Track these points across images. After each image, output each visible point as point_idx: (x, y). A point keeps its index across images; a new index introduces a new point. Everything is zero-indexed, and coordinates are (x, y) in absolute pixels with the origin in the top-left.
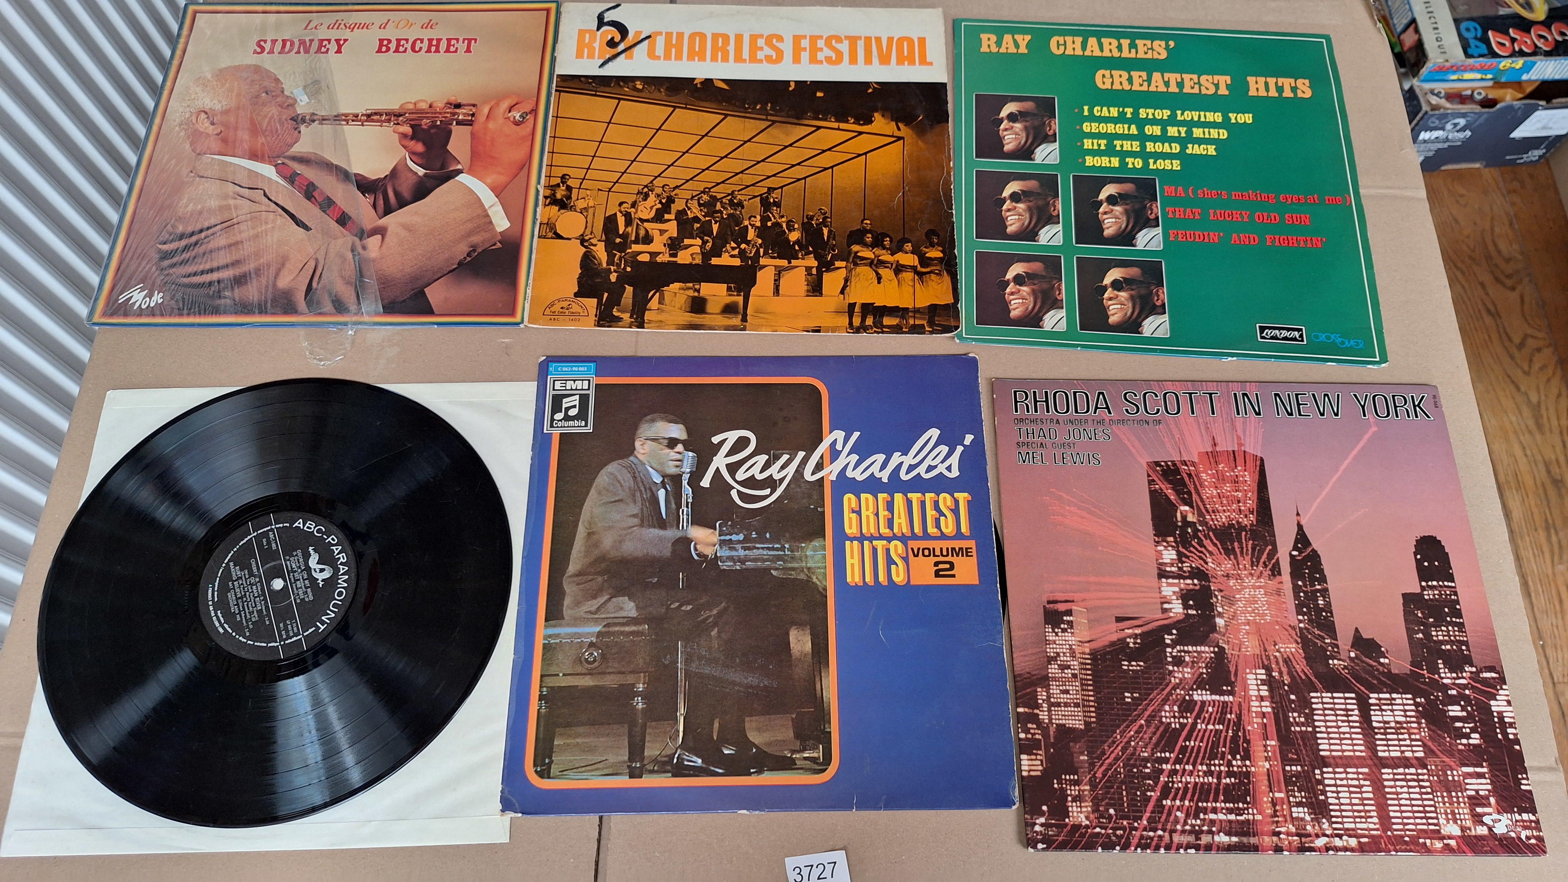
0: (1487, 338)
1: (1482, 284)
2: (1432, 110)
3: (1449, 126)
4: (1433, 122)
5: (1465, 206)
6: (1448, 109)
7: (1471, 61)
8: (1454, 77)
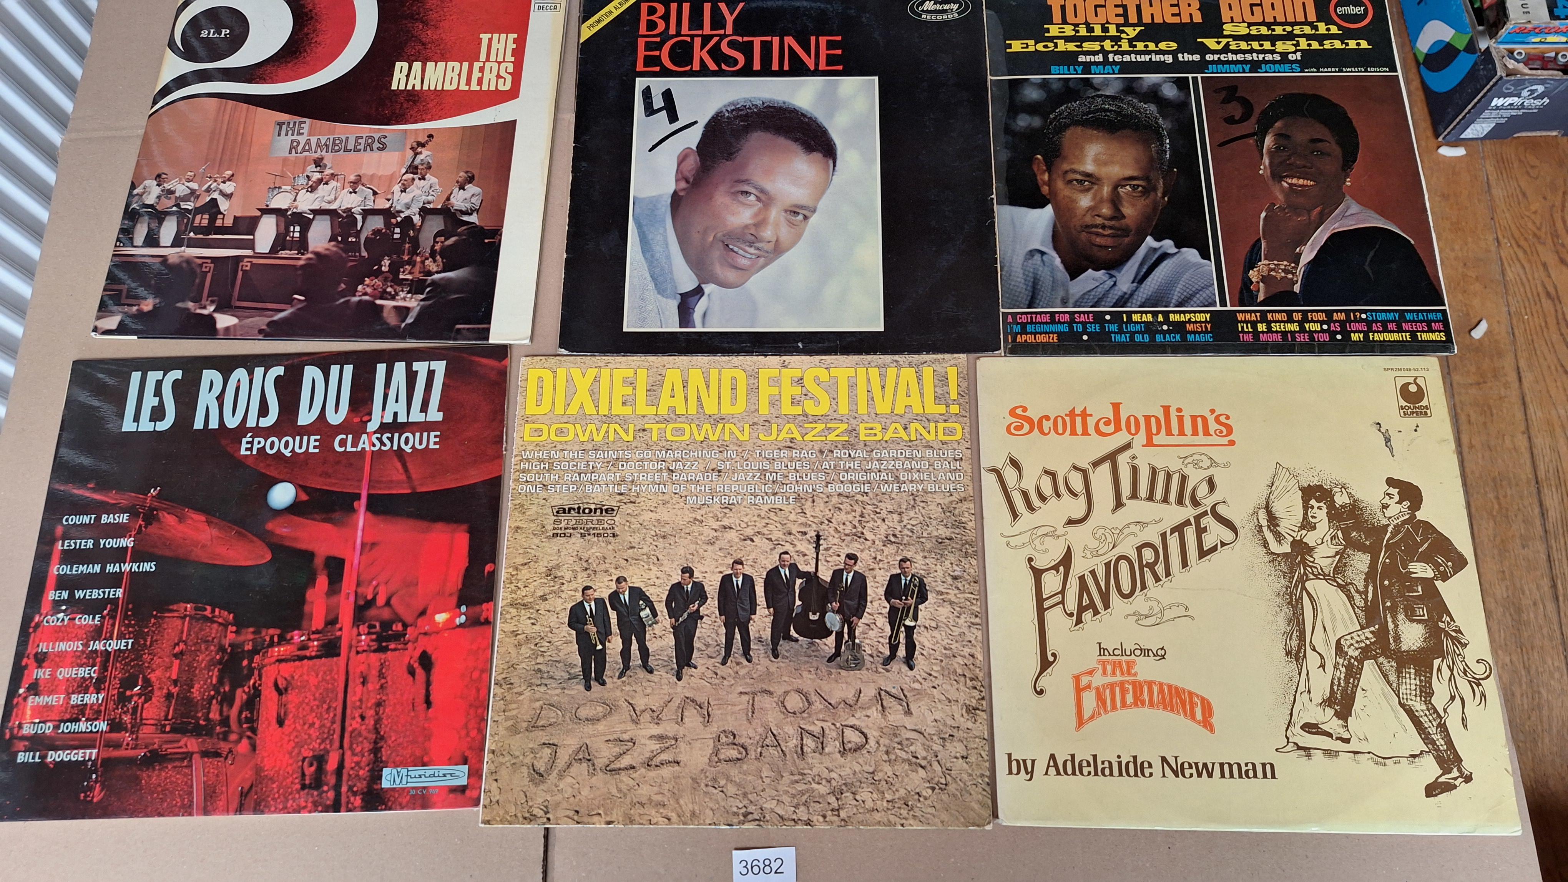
0: (1543, 324)
1: (1545, 265)
2: (1507, 76)
3: (1525, 93)
4: (1507, 89)
5: (1536, 178)
6: (1527, 75)
7: (1557, 23)
8: (1538, 40)
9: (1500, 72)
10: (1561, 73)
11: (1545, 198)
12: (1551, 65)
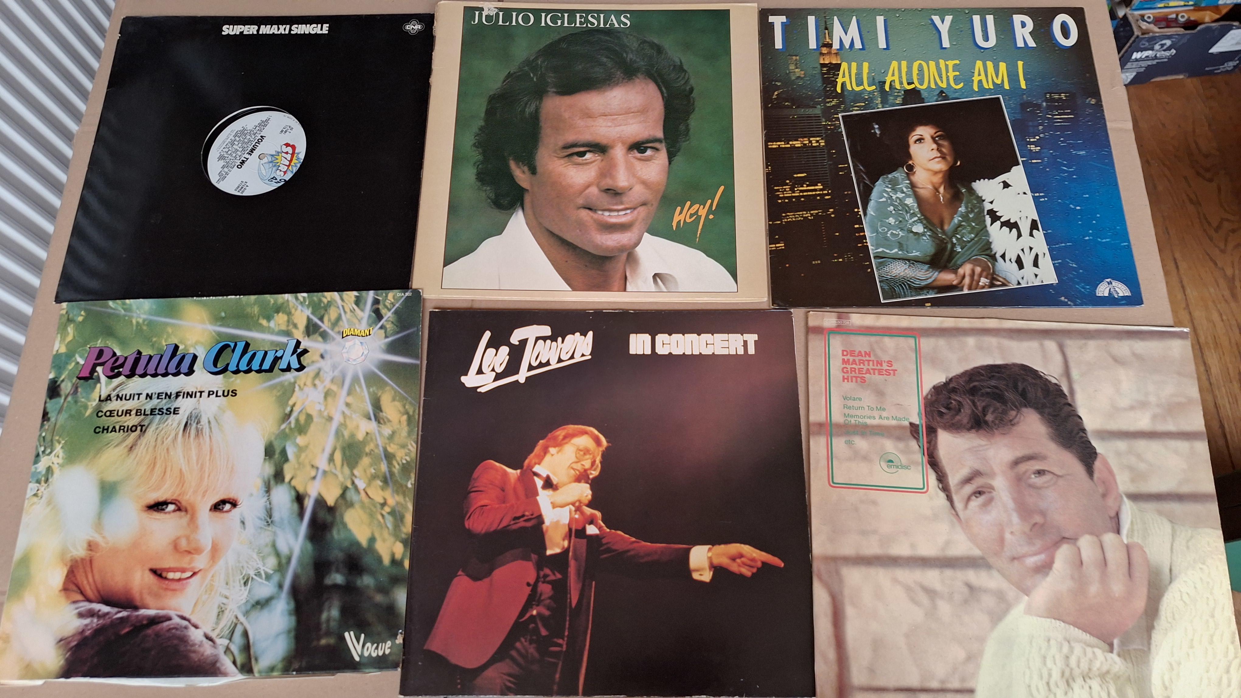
0: (1190, 224)
1: (1185, 178)
2: (1143, 34)
3: (1157, 47)
4: (1144, 44)
5: (1171, 112)
6: (1157, 33)
8: (1162, 5)
9: (1137, 32)
10: (1182, 29)
11: (1179, 126)
12: (1173, 24)
